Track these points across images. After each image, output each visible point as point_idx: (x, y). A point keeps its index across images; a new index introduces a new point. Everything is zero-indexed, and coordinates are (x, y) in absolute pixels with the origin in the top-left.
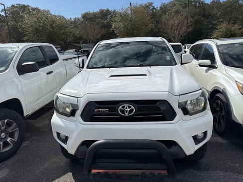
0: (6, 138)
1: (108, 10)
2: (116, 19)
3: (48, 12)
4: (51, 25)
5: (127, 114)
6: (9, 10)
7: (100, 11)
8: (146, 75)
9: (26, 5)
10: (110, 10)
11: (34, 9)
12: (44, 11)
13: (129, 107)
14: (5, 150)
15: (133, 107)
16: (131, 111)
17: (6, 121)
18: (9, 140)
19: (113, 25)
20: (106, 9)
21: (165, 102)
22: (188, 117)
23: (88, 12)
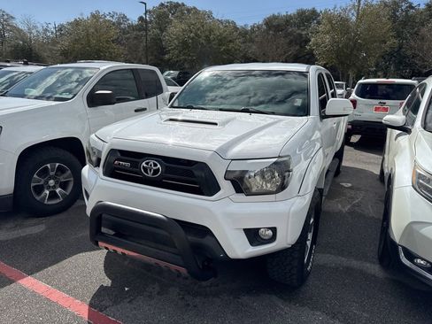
0: (54, 187)
1: (314, 12)
2: (321, 28)
3: (210, 15)
4: (207, 36)
5: (150, 175)
6: (154, 11)
7: (298, 13)
8: (216, 124)
9: (180, 3)
10: (319, 11)
11: (189, 10)
12: (205, 13)
13: (155, 165)
14: (50, 203)
15: (159, 166)
16: (156, 171)
17: (57, 164)
18: (58, 190)
19: (312, 39)
20: (310, 8)
21: (203, 166)
22: (242, 197)
23: (276, 14)
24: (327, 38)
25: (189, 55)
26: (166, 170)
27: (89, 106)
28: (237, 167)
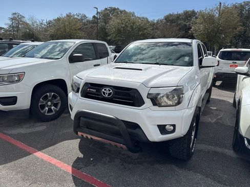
0: (51, 106)
1: (193, 12)
2: (198, 21)
3: (133, 14)
4: (131, 26)
5: (107, 96)
7: (184, 13)
8: (141, 70)
9: (116, 8)
10: (196, 11)
11: (121, 12)
12: (130, 13)
13: (109, 91)
14: (48, 114)
15: (111, 91)
16: (110, 94)
17: (53, 93)
18: (53, 108)
19: (193, 27)
20: (191, 10)
21: (136, 91)
22: (156, 108)
23: (171, 13)
24: (202, 27)
25: (122, 37)
26: (116, 93)
27: (70, 63)
28: (154, 91)
